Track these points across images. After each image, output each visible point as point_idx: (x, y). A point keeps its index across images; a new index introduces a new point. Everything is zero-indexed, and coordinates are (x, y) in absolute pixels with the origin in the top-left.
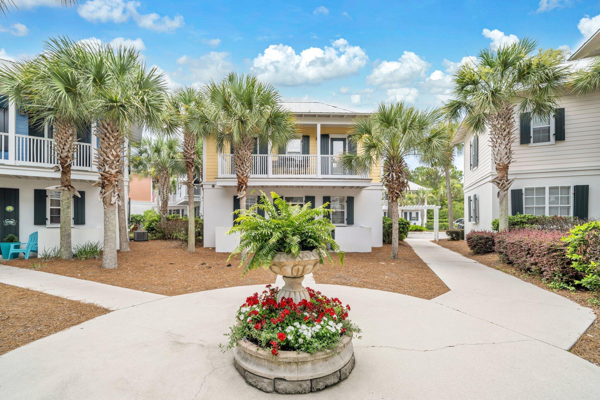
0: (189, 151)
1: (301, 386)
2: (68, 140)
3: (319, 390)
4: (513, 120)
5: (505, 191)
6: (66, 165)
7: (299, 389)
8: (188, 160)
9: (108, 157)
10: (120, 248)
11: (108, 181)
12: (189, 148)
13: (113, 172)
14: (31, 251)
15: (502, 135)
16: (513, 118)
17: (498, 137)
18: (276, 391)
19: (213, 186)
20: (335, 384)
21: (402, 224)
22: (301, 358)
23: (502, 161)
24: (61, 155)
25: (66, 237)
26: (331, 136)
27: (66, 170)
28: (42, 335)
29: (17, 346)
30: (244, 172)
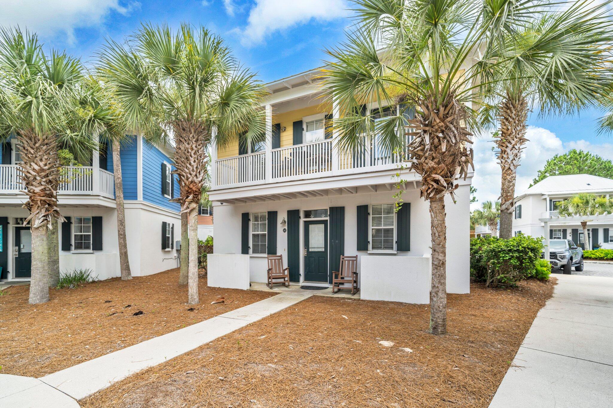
9: (29, 173)
13: (37, 190)
21: (518, 251)
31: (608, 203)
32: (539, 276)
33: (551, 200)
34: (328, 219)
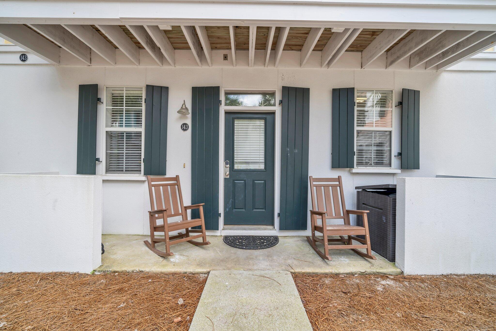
34: (278, 109)
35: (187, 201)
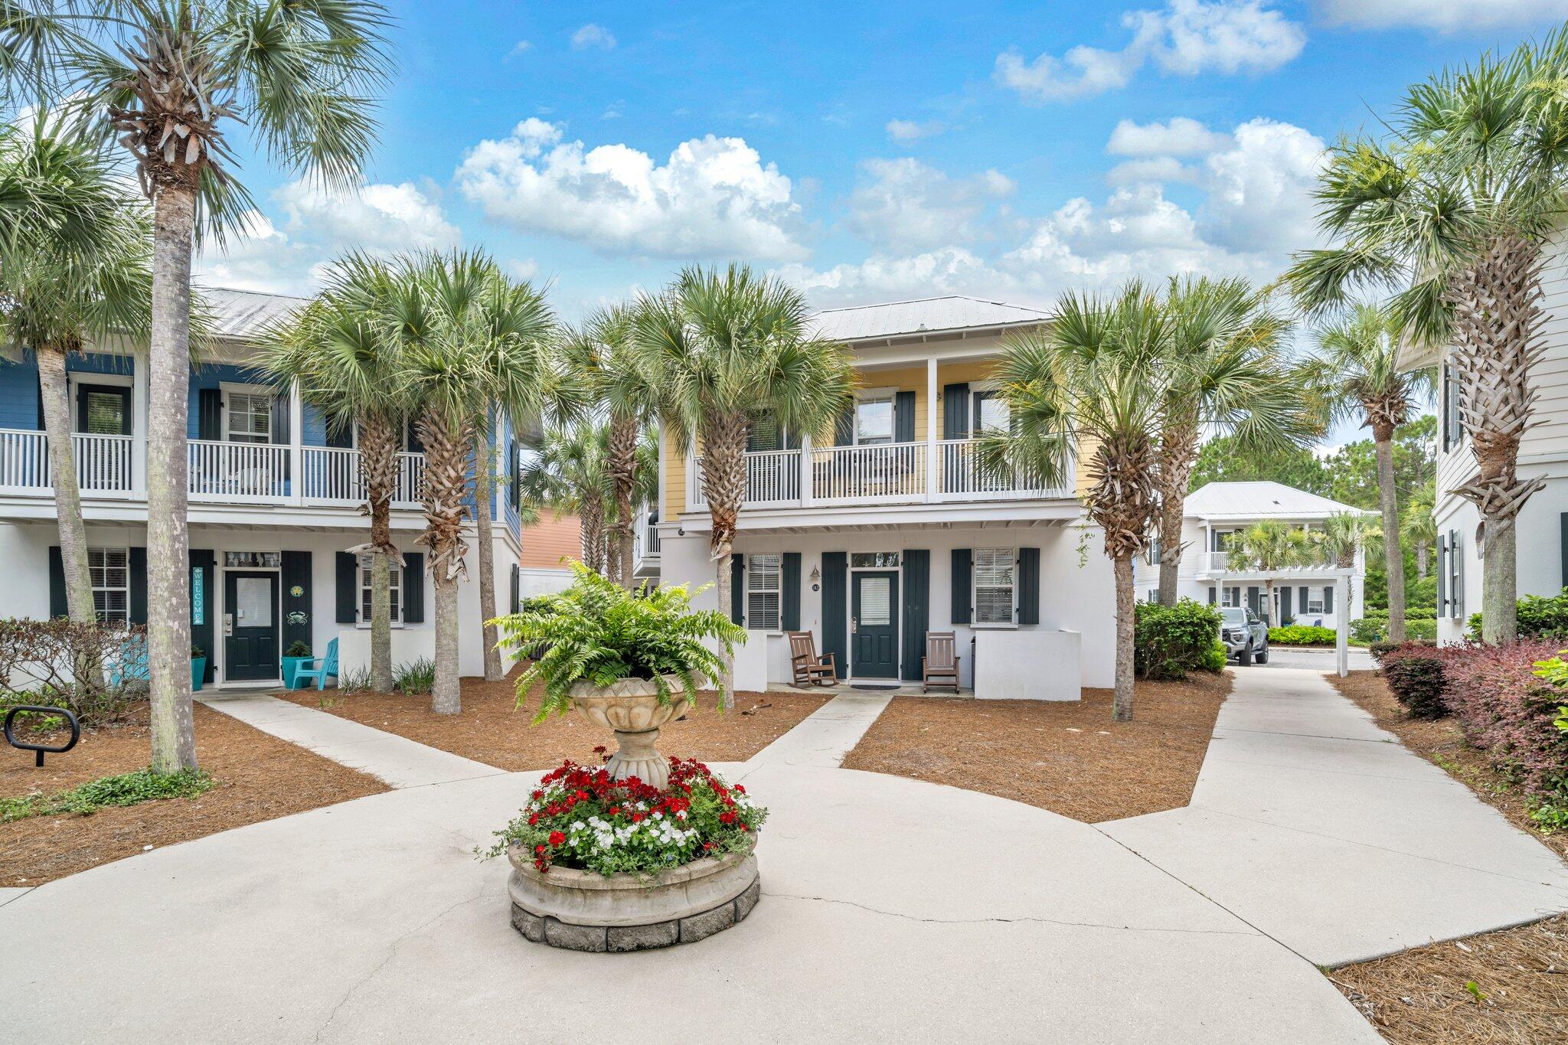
0: (620, 455)
1: (586, 936)
2: (382, 451)
3: (621, 951)
4: (1534, 290)
5: (1502, 519)
6: (379, 503)
7: (583, 941)
8: (619, 475)
9: (441, 483)
10: (486, 672)
11: (442, 532)
12: (620, 447)
13: (451, 513)
14: (328, 674)
15: (1490, 341)
16: (1536, 282)
17: (1478, 350)
18: (546, 941)
19: (681, 533)
20: (661, 947)
21: (1192, 624)
22: (585, 882)
23: (1491, 426)
24: (372, 482)
25: (381, 647)
26: (975, 387)
27: (380, 512)
28: (266, 815)
29: (224, 828)
30: (726, 499)
31: (1306, 541)
32: (1212, 665)
33: (1213, 531)
34: (900, 569)
35: (819, 653)
